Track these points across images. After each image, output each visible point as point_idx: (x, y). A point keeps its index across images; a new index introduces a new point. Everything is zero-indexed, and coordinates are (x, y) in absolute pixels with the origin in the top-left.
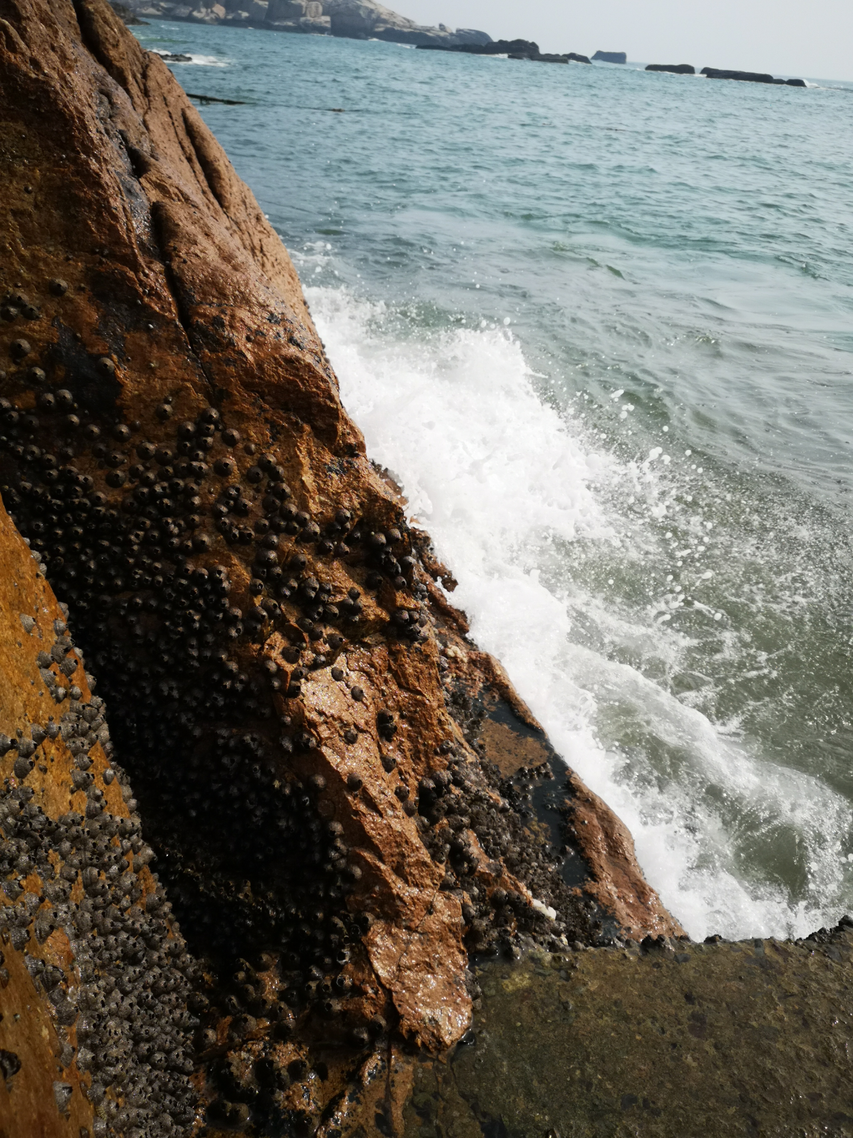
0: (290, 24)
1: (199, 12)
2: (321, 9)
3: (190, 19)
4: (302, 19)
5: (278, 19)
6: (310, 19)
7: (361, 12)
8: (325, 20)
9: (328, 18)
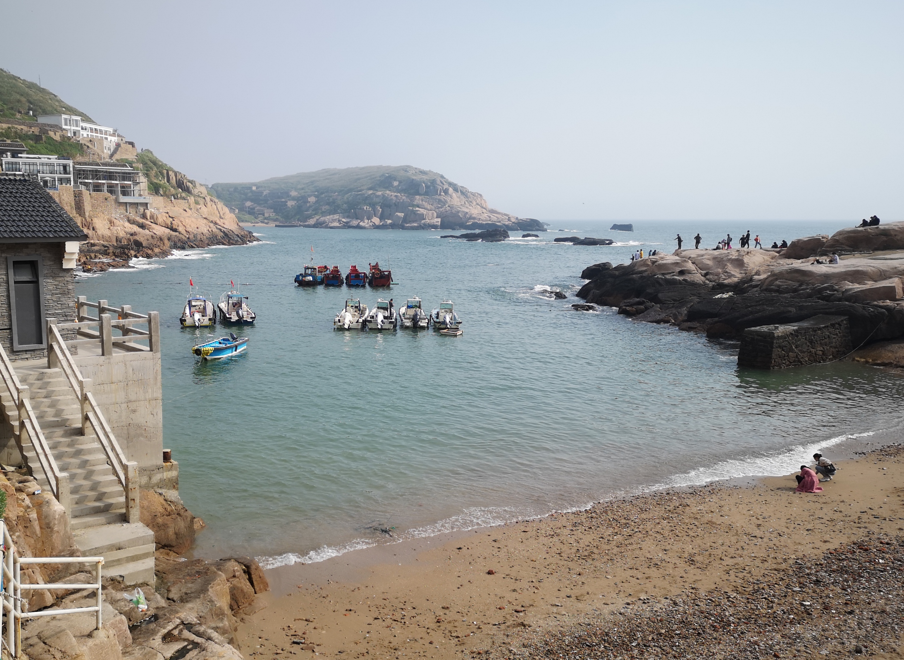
0: (416, 225)
1: (364, 222)
2: (435, 214)
3: (358, 227)
4: (423, 221)
5: (410, 222)
6: (427, 221)
7: (460, 214)
8: (437, 221)
9: (439, 220)
